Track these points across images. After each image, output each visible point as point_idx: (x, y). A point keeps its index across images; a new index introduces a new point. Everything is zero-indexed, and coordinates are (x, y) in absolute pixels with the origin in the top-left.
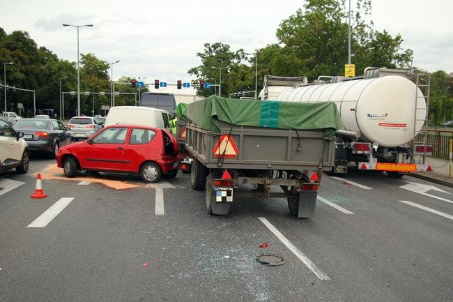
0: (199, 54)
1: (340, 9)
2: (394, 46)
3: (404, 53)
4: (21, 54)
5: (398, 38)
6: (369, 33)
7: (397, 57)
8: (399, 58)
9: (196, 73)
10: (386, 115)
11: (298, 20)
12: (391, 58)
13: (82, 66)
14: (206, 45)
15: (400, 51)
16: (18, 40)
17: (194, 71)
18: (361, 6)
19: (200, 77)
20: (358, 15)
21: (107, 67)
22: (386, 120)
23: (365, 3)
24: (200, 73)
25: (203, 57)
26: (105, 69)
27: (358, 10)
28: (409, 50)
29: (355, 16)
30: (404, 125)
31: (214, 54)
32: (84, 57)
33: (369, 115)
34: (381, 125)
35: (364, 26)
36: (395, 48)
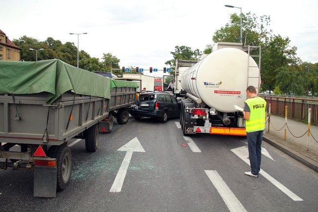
0: (172, 53)
1: (253, 23)
2: (284, 44)
3: (291, 49)
4: (69, 55)
5: (287, 40)
6: (269, 37)
7: (287, 52)
8: (289, 53)
9: (170, 64)
10: (221, 83)
11: (226, 30)
12: (283, 52)
13: (104, 61)
14: (176, 47)
15: (288, 48)
16: (68, 47)
17: (169, 63)
18: (264, 20)
19: (172, 66)
20: (262, 27)
21: (118, 61)
22: (221, 88)
23: (266, 18)
24: (172, 64)
25: (174, 55)
26: (117, 62)
27: (262, 23)
28: (294, 47)
29: (260, 27)
30: (238, 93)
31: (181, 53)
32: (105, 55)
33: (205, 83)
34: (216, 92)
35: (266, 33)
36: (286, 46)
